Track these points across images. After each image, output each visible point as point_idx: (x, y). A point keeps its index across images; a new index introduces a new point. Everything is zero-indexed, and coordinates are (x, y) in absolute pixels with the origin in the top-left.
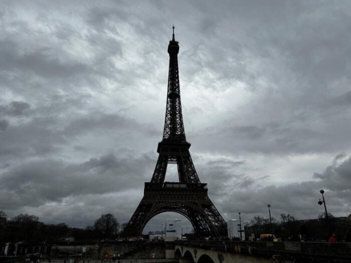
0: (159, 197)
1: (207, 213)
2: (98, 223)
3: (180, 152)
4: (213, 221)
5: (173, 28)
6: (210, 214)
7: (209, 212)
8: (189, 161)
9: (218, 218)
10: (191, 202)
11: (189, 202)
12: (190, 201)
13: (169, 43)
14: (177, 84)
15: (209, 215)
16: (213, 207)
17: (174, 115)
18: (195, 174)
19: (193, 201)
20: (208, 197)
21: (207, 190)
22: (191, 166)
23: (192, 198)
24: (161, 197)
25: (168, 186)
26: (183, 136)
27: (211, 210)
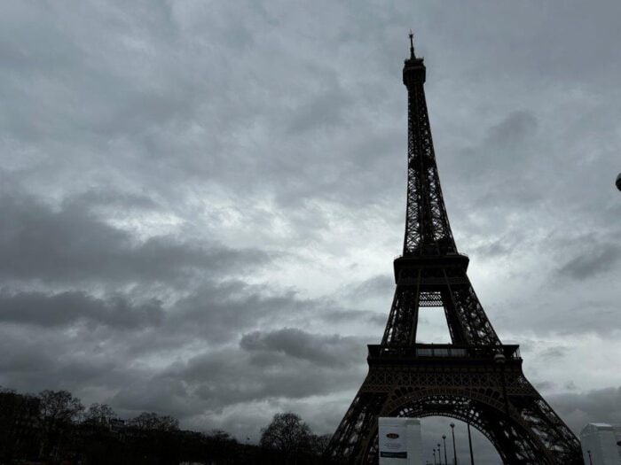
0: (401, 378)
1: (525, 417)
2: (269, 433)
3: (446, 277)
4: (546, 440)
5: (411, 36)
6: (535, 420)
7: (533, 415)
8: (470, 295)
9: (560, 433)
10: (482, 391)
11: (475, 390)
12: (478, 388)
13: (403, 65)
14: (427, 140)
15: (532, 424)
16: (541, 403)
17: (425, 200)
18: (487, 325)
19: (485, 389)
20: (525, 379)
21: (520, 361)
22: (475, 307)
23: (483, 380)
24: (406, 379)
25: (420, 352)
26: (449, 242)
27: (537, 412)
